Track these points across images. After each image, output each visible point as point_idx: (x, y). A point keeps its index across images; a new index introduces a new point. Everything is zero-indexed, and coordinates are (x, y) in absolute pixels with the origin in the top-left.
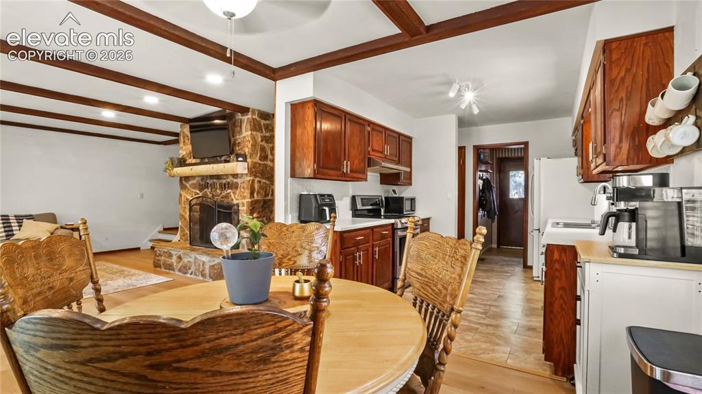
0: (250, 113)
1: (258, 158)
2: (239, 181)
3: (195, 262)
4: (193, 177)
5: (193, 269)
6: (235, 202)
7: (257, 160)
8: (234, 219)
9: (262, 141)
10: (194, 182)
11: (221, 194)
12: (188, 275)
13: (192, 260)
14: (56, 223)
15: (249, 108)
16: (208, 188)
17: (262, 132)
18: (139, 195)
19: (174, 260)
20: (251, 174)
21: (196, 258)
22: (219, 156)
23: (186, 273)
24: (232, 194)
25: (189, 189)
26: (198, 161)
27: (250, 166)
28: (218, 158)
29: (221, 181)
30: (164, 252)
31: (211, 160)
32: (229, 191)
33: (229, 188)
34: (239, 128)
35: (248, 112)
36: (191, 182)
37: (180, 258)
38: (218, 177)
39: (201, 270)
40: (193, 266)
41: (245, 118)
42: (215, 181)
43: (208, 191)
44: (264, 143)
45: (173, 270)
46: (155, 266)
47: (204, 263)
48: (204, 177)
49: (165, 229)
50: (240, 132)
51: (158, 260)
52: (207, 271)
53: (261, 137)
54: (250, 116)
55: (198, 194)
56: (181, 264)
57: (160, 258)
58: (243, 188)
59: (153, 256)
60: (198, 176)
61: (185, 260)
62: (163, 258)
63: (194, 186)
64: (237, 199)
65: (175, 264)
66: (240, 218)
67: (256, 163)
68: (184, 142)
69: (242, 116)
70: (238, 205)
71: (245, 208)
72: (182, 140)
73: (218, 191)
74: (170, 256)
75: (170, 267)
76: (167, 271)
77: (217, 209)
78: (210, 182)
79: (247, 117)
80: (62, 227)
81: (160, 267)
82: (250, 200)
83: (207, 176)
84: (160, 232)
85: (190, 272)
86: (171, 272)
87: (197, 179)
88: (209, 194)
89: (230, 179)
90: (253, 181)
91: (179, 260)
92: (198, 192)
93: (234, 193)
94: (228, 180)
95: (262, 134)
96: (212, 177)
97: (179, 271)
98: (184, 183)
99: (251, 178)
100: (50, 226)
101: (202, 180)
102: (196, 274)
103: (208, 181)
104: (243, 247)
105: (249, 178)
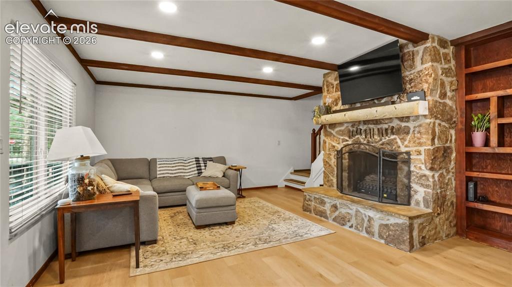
0: (430, 40)
1: (438, 96)
2: (411, 125)
3: (356, 215)
4: (341, 124)
5: (353, 221)
6: (403, 149)
7: (437, 98)
8: (401, 169)
9: (442, 74)
10: (342, 128)
11: (381, 140)
12: (347, 227)
13: (353, 212)
14: (226, 165)
15: (428, 35)
16: (361, 134)
17: (441, 63)
18: (277, 142)
19: (327, 208)
20: (431, 115)
21: (357, 211)
22: (377, 99)
23: (344, 225)
24: (399, 141)
25: (334, 136)
26: (347, 107)
27: (430, 106)
28: (376, 101)
29: (379, 126)
30: (315, 198)
31: (364, 104)
32: (393, 137)
33: (393, 133)
34: (410, 62)
35: (428, 39)
36: (337, 129)
37: (335, 207)
38: (376, 122)
39: (365, 225)
40: (354, 218)
41: (421, 48)
42: (371, 126)
43: (362, 138)
44: (443, 77)
45: (326, 217)
46: (305, 210)
47: (370, 219)
48: (355, 123)
49: (295, 171)
50: (412, 67)
51: (308, 204)
52: (376, 229)
53: (442, 68)
54: (429, 44)
55: (347, 141)
56: (337, 213)
57: (309, 203)
58: (419, 132)
59: (302, 199)
60: (347, 122)
61: (343, 211)
62: (313, 203)
63: (342, 133)
64: (406, 146)
65: (328, 212)
66: (412, 169)
67: (436, 101)
68: (328, 90)
69: (415, 47)
70: (408, 153)
71: (422, 157)
72: (326, 89)
73: (376, 137)
74: (323, 203)
75: (322, 214)
76: (318, 217)
77: (382, 158)
78: (363, 127)
79: (423, 47)
80: (229, 168)
81: (310, 211)
82: (432, 148)
83: (360, 122)
84: (291, 173)
85: (349, 224)
86: (323, 219)
87: (346, 125)
88: (362, 140)
89: (395, 124)
90: (434, 123)
91: (333, 209)
92: (347, 138)
93: (403, 140)
94: (391, 125)
95: (441, 66)
96: (366, 122)
97: (334, 220)
98: (329, 130)
99: (432, 120)
100: (222, 167)
101: (353, 126)
102: (357, 228)
103: (361, 127)
104: (418, 203)
105: (428, 121)
